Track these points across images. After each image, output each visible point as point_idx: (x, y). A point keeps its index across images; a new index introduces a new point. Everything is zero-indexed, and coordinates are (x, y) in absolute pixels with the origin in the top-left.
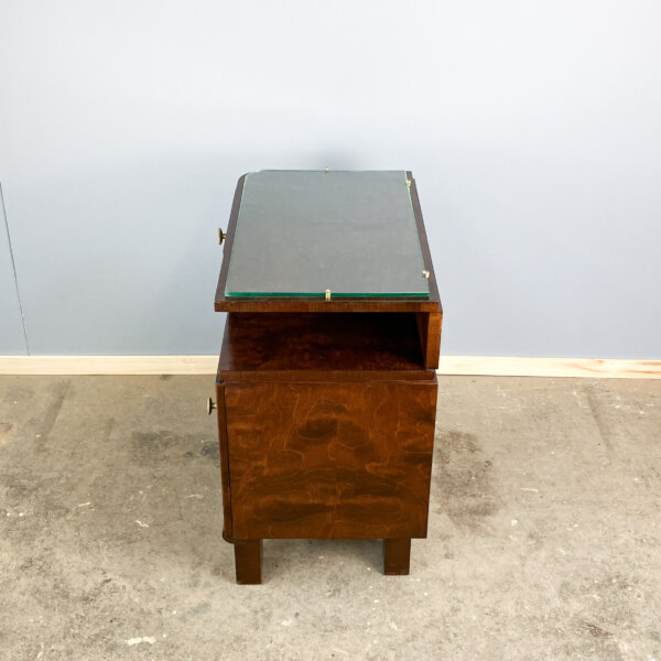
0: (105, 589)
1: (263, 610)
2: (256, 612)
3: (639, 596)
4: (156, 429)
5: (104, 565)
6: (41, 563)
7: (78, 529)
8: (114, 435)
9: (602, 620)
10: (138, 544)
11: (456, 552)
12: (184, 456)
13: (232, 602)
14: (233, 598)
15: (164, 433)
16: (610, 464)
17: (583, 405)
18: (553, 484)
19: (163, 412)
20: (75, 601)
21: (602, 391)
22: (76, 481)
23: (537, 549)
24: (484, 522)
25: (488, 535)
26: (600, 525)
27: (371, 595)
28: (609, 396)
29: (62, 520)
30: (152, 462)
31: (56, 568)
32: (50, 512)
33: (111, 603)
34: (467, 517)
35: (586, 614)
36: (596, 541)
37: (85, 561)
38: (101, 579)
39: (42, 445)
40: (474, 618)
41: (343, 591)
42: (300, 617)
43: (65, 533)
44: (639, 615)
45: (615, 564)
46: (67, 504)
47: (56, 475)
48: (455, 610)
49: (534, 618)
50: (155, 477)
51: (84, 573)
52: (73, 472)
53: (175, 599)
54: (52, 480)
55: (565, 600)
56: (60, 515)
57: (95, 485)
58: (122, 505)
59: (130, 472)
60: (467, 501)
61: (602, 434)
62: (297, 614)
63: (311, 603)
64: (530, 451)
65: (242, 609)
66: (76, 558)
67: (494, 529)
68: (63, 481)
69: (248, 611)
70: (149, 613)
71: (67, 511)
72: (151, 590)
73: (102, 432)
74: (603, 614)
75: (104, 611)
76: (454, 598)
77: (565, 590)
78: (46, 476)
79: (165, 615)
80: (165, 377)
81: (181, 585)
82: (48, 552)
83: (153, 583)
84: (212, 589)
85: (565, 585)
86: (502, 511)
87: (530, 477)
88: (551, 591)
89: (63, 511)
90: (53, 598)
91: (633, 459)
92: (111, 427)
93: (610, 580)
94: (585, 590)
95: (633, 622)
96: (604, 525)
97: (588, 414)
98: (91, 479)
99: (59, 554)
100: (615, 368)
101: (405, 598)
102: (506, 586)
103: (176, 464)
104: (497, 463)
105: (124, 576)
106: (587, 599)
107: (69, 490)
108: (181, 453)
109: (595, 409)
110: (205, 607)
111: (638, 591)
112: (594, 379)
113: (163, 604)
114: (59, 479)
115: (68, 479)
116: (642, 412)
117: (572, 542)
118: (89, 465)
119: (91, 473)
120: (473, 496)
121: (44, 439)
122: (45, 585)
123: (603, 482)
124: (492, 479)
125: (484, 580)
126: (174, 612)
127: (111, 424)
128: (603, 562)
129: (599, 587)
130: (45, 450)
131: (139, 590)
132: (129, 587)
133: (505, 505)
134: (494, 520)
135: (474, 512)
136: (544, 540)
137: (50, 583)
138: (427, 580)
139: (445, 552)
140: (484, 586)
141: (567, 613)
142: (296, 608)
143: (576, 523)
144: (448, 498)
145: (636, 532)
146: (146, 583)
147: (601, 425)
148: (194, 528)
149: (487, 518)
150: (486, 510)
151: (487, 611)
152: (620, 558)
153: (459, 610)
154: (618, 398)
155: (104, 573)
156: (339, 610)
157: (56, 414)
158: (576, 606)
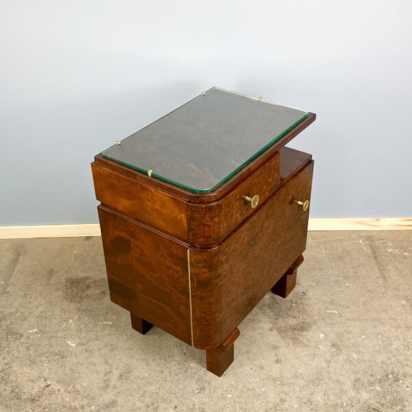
0: (46, 392)
1: (153, 404)
2: (148, 406)
3: (407, 387)
4: (82, 275)
5: (45, 374)
6: (3, 374)
7: (28, 349)
8: (53, 280)
9: (383, 405)
10: (68, 359)
11: (283, 359)
12: (100, 294)
13: (131, 398)
14: (133, 396)
15: (86, 278)
16: (386, 291)
17: (367, 250)
18: (348, 307)
19: (86, 263)
20: (25, 401)
21: (379, 239)
22: (27, 314)
23: (337, 354)
24: (301, 336)
25: (305, 345)
26: (380, 336)
27: (226, 391)
28: (384, 243)
29: (17, 342)
30: (78, 299)
31: (13, 378)
32: (9, 337)
33: (50, 402)
34: (290, 333)
35: (371, 401)
36: (377, 348)
37: (33, 372)
38: (43, 385)
39: (5, 289)
40: (296, 406)
41: (207, 389)
42: (178, 409)
43: (19, 351)
44: (407, 401)
45: (390, 364)
46: (21, 331)
47: (14, 310)
48: (283, 401)
49: (337, 405)
50: (80, 310)
51: (32, 381)
52: (25, 307)
53: (93, 398)
54: (11, 314)
55: (357, 391)
56: (16, 339)
57: (40, 317)
58: (57, 331)
59: (63, 307)
60: (290, 321)
61: (380, 270)
62: (176, 407)
63: (185, 399)
64: (332, 283)
65: (139, 404)
66: (27, 369)
67: (309, 341)
68: (18, 314)
69: (142, 405)
70: (76, 409)
71: (21, 336)
72: (77, 392)
73: (45, 278)
74: (383, 401)
75: (44, 408)
76: (282, 392)
77: (357, 384)
78: (7, 311)
79: (87, 409)
80: (88, 238)
81: (97, 387)
82: (7, 366)
83: (78, 387)
84: (118, 390)
85: (357, 380)
86: (314, 327)
87: (332, 302)
88: (348, 386)
89: (18, 336)
90: (10, 400)
91: (401, 288)
92: (51, 275)
93: (387, 375)
94: (371, 384)
95: (403, 406)
96: (382, 335)
97: (369, 256)
98: (37, 313)
99: (15, 367)
100: (387, 223)
101: (249, 393)
102: (317, 382)
103: (94, 300)
104: (310, 294)
105: (59, 382)
106: (372, 390)
107: (22, 321)
108: (98, 292)
109: (375, 253)
110: (113, 403)
111: (407, 383)
112: (374, 231)
113: (85, 402)
114: (16, 313)
115: (22, 313)
116: (406, 254)
117: (361, 349)
118: (36, 303)
119: (37, 308)
120: (294, 317)
121: (7, 284)
122: (5, 390)
123: (381, 305)
124: (306, 305)
125: (302, 378)
126: (93, 408)
127: (51, 273)
128: (382, 363)
129: (380, 382)
130: (7, 293)
131: (69, 392)
132: (62, 390)
133: (316, 323)
134: (309, 334)
135: (294, 329)
136: (342, 348)
137: (9, 388)
138: (264, 379)
139: (275, 358)
140: (302, 383)
141: (359, 401)
142: (175, 402)
143: (363, 334)
144: (277, 319)
145: (404, 341)
146: (73, 387)
147: (379, 264)
148: (106, 346)
149: (304, 333)
150: (303, 328)
151: (304, 400)
152: (394, 359)
153: (286, 401)
154: (390, 244)
155: (46, 380)
156: (204, 403)
157: (14, 267)
158: (365, 395)
